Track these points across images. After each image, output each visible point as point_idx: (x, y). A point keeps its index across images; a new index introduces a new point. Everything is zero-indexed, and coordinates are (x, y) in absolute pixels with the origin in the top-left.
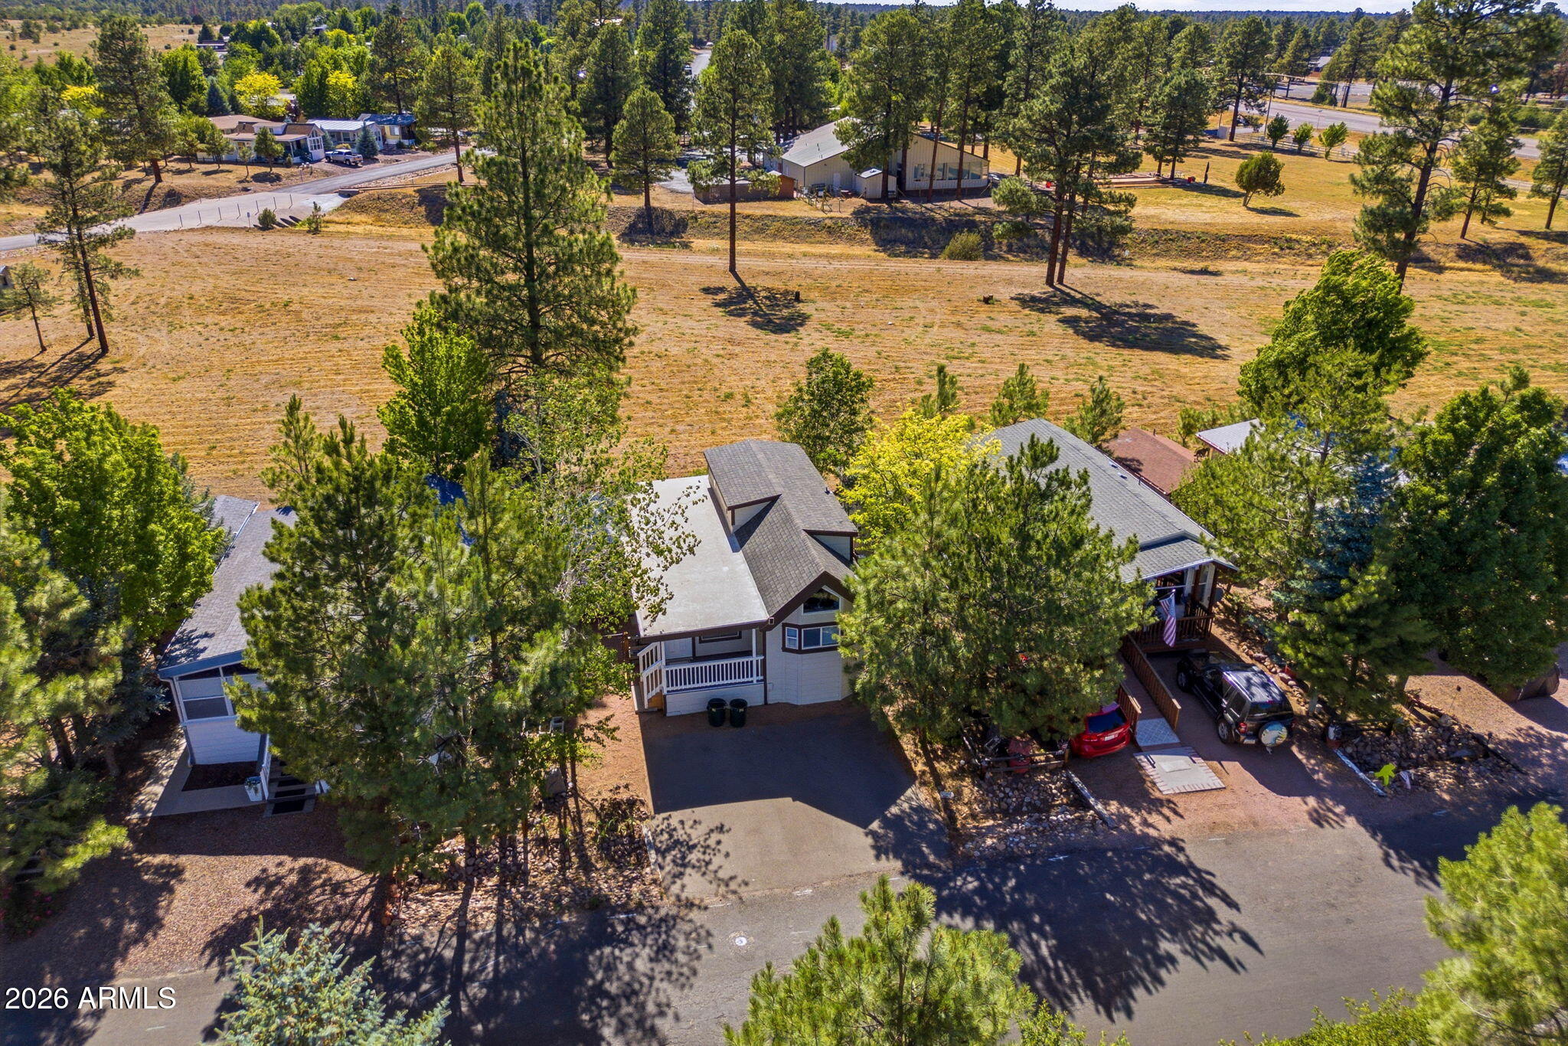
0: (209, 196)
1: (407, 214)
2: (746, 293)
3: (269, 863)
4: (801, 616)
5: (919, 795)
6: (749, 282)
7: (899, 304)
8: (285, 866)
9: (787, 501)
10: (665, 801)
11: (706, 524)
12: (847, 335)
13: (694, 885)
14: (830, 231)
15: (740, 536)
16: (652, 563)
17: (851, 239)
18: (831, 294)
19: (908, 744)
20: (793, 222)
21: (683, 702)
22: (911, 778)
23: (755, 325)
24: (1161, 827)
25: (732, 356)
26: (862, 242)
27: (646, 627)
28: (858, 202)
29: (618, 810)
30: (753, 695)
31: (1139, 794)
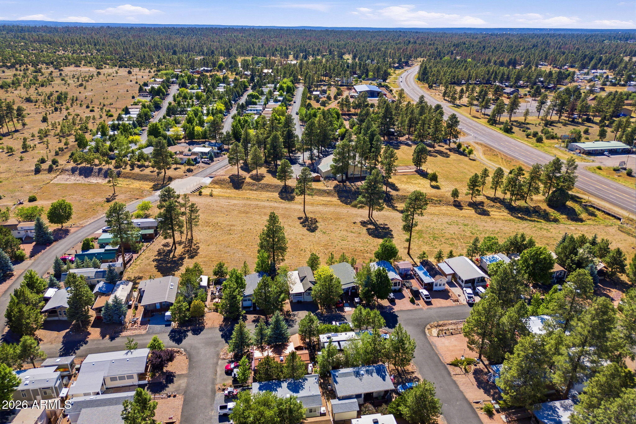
0: (178, 178)
1: (227, 185)
2: (307, 219)
3: (255, 315)
4: (308, 291)
5: (319, 311)
6: (308, 216)
7: (337, 223)
8: (257, 316)
9: (307, 277)
10: (293, 311)
11: (298, 280)
12: (324, 233)
13: (296, 317)
14: (328, 193)
15: (302, 281)
16: (291, 285)
17: (333, 196)
18: (324, 220)
19: (319, 306)
20: (319, 190)
21: (294, 301)
22: (319, 309)
23: (307, 230)
24: (343, 314)
25: (303, 239)
26: (335, 197)
27: (291, 292)
28: (336, 182)
29: (287, 312)
30: (303, 300)
31: (343, 311)
